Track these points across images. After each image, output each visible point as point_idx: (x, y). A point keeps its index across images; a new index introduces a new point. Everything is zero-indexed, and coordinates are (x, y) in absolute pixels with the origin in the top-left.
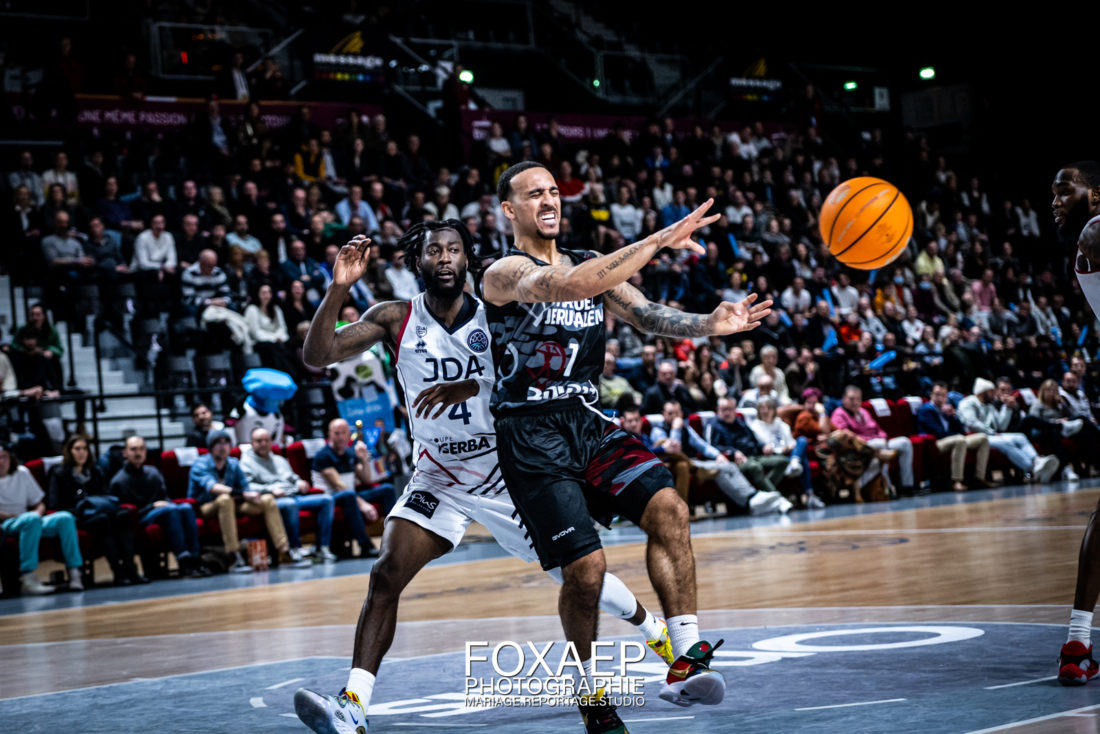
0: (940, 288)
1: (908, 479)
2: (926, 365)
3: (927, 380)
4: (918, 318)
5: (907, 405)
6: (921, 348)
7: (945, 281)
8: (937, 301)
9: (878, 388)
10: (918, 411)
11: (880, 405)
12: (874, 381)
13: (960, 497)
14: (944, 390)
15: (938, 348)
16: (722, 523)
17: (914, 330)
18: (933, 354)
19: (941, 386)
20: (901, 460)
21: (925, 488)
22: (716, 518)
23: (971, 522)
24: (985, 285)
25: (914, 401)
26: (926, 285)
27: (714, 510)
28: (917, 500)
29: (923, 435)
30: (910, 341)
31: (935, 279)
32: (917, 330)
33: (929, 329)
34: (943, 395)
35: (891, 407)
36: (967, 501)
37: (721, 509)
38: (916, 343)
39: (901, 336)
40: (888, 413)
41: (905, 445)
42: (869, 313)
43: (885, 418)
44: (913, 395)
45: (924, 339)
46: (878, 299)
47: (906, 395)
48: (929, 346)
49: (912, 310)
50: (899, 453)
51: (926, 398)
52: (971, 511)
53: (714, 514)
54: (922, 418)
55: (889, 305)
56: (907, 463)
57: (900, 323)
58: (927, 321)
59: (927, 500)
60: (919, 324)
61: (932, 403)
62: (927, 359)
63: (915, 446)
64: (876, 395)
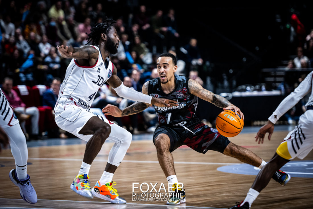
0: (61, 26)
1: (36, 130)
2: (50, 69)
3: (50, 76)
4: (49, 42)
5: (38, 90)
6: (48, 59)
7: (64, 23)
8: (59, 33)
9: (24, 79)
10: (44, 93)
11: (23, 89)
12: (22, 75)
13: (63, 142)
14: (59, 82)
15: (58, 59)
17: (45, 49)
18: (54, 62)
19: (58, 80)
20: (33, 119)
21: (45, 135)
23: (68, 156)
24: (86, 26)
25: (42, 88)
26: (53, 23)
28: (40, 142)
29: (45, 107)
30: (42, 55)
31: (59, 21)
32: (47, 49)
33: (53, 49)
35: (29, 90)
36: (67, 144)
38: (46, 56)
39: (38, 52)
40: (27, 93)
41: (35, 111)
42: (21, 38)
43: (25, 96)
44: (42, 84)
45: (50, 54)
46: (27, 30)
47: (38, 84)
48: (53, 58)
49: (45, 38)
50: (31, 116)
51: (48, 86)
52: (69, 150)
54: (45, 97)
55: (32, 34)
56: (36, 122)
57: (38, 44)
58: (53, 45)
59: (45, 142)
60: (48, 46)
61: (51, 90)
62: (51, 65)
63: (41, 112)
64: (22, 83)
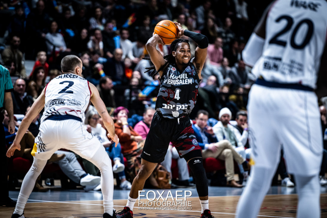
14: (206, 117)
16: (57, 194)
22: (53, 190)
27: (53, 184)
34: (205, 120)
37: (58, 183)
53: (52, 187)
